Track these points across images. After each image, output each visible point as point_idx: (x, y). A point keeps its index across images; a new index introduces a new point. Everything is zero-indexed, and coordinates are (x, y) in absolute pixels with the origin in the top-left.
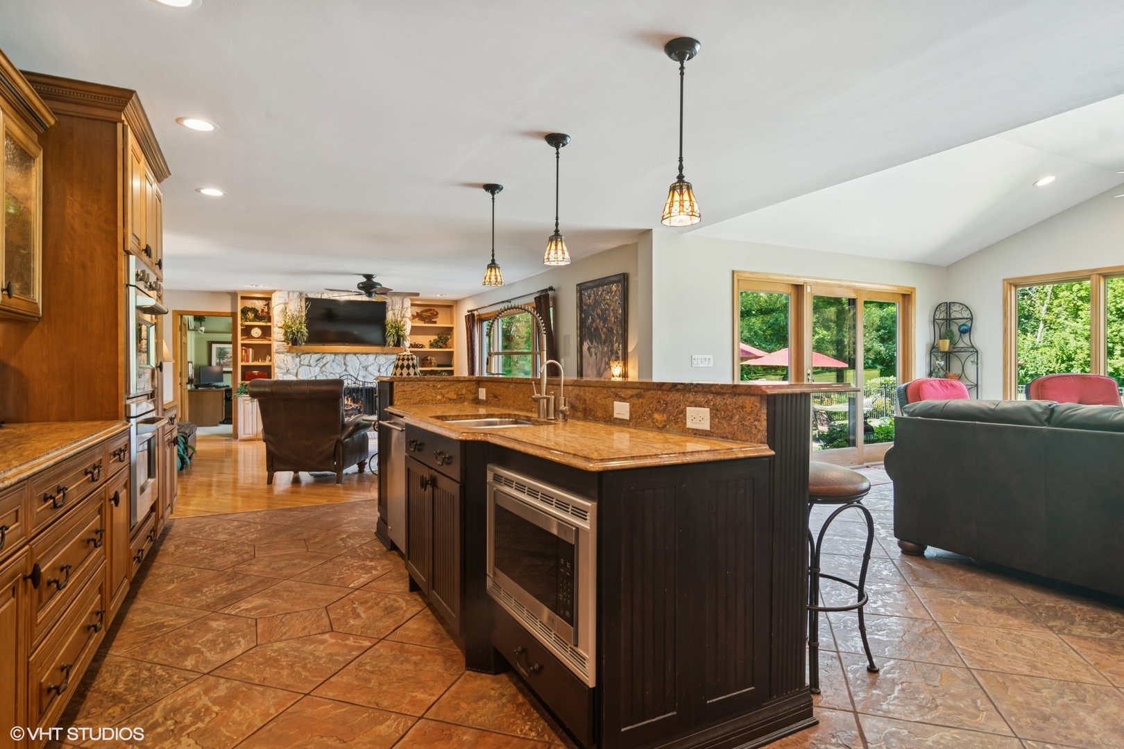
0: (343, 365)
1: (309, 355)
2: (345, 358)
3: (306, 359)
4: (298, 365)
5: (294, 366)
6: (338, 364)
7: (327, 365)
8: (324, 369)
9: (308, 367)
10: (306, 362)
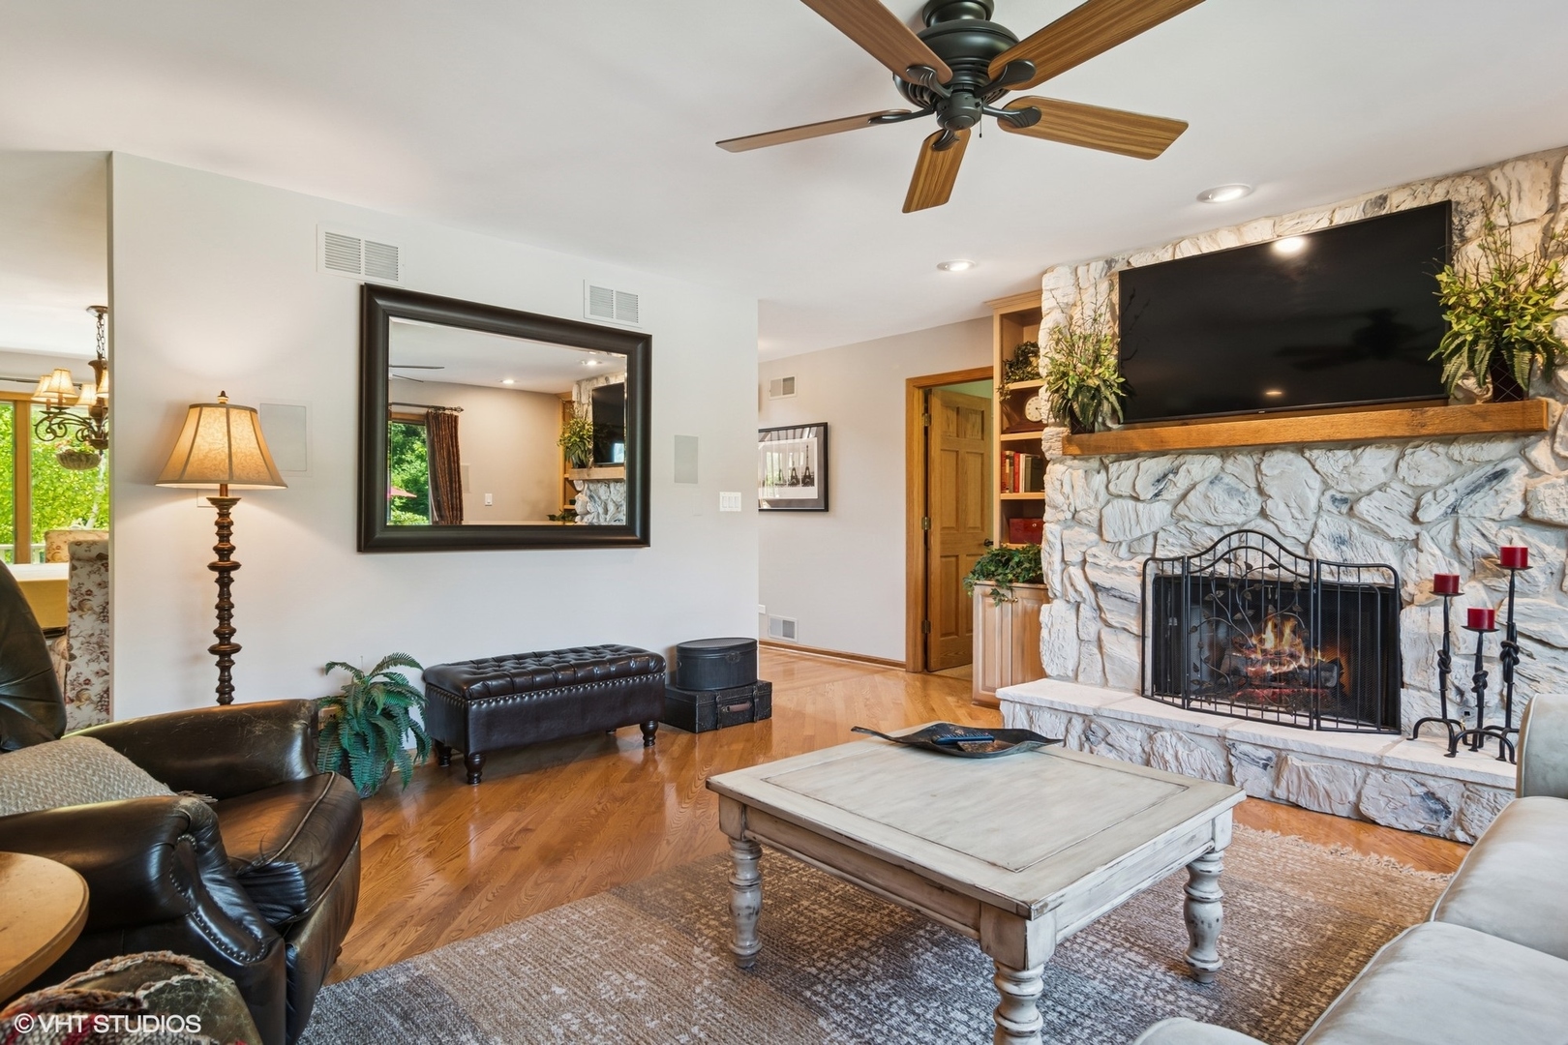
0: (1254, 494)
1: (1133, 463)
2: (1258, 468)
3: (1124, 473)
4: (1103, 496)
5: (1091, 501)
6: (1231, 491)
7: (1191, 497)
8: (1182, 509)
9: (1131, 503)
10: (1123, 486)
